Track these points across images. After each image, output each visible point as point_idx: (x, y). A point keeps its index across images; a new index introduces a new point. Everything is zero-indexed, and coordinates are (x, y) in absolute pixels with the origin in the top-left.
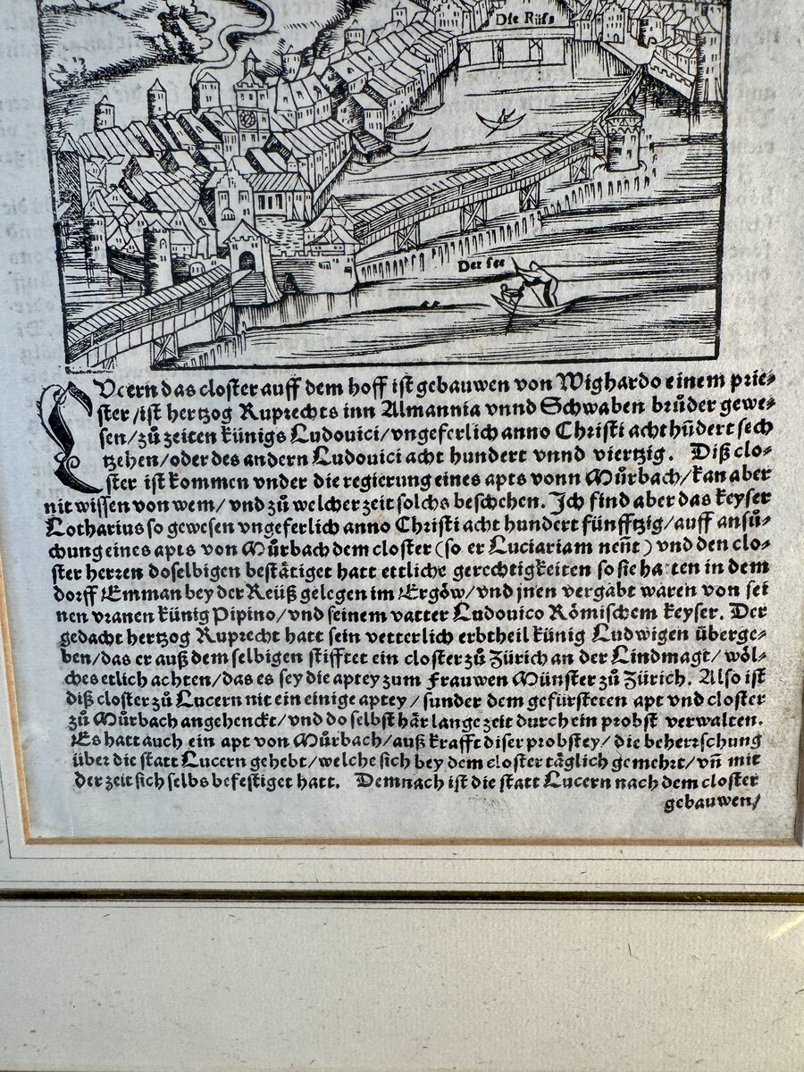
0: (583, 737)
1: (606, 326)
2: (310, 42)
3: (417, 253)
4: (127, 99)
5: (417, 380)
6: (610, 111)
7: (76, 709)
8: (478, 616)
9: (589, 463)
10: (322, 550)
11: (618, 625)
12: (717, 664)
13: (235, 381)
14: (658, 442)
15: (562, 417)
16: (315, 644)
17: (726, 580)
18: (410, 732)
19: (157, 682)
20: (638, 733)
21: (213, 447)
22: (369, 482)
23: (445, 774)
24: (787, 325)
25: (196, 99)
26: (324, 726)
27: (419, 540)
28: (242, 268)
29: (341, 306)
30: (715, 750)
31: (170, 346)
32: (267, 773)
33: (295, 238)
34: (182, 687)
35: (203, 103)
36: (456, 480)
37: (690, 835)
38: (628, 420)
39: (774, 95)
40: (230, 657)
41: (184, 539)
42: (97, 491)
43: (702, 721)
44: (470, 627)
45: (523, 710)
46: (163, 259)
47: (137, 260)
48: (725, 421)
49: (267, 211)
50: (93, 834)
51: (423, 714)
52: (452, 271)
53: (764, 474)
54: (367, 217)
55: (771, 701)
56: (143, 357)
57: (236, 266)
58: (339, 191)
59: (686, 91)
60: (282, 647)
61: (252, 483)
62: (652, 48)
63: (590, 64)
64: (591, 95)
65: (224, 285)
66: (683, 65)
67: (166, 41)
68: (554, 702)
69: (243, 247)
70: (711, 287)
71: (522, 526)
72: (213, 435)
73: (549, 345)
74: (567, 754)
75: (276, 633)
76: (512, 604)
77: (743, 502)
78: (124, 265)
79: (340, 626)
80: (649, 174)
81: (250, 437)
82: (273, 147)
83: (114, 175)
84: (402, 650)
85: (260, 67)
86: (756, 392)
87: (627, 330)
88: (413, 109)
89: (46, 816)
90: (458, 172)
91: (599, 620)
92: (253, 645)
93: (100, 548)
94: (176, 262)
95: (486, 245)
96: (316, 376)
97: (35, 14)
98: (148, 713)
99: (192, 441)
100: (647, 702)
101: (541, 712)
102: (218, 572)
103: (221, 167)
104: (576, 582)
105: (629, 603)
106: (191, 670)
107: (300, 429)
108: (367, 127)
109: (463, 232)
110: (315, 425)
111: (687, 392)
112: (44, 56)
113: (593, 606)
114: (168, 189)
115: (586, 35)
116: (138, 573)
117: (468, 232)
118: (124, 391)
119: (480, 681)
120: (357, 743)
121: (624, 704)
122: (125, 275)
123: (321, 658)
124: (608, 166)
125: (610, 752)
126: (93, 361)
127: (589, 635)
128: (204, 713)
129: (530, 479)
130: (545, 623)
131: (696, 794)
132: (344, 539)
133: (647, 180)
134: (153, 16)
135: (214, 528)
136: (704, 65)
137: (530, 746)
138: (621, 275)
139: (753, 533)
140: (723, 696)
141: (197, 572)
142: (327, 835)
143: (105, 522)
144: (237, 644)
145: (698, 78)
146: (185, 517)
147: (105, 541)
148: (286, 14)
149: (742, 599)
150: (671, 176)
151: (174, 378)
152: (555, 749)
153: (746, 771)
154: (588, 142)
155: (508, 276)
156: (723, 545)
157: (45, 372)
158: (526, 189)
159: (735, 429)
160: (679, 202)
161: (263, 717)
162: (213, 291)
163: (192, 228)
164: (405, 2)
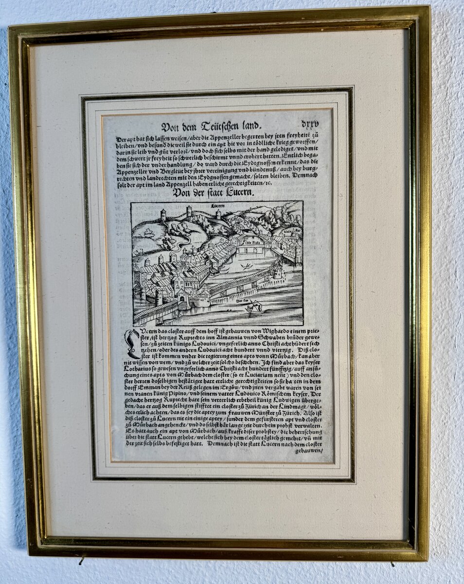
0: (272, 430)
1: (274, 317)
2: (200, 246)
3: (226, 298)
4: (153, 259)
5: (226, 330)
6: (274, 265)
7: (128, 421)
8: (242, 394)
9: (271, 353)
10: (200, 375)
11: (280, 397)
12: (308, 409)
13: (178, 329)
14: (289, 347)
15: (264, 340)
16: (197, 402)
17: (309, 385)
18: (223, 429)
19: (152, 413)
20: (287, 429)
21: (171, 347)
22: (212, 357)
23: (233, 441)
24: (321, 318)
25: (171, 259)
26: (199, 427)
27: (226, 372)
28: (181, 301)
29: (206, 310)
30: (309, 435)
31: (161, 320)
32: (182, 441)
33: (195, 293)
34: (159, 415)
35: (172, 260)
36: (236, 356)
37: (303, 461)
38: (281, 341)
39: (315, 261)
40: (173, 406)
41: (162, 372)
42: (139, 358)
43: (305, 426)
44: (240, 397)
45: (255, 422)
46: (160, 298)
47: (154, 298)
48: (306, 342)
49: (188, 286)
50: (130, 460)
51: (227, 423)
52: (235, 302)
53: (318, 356)
54: (213, 288)
55: (324, 420)
56: (154, 323)
57: (179, 300)
58: (206, 282)
59: (293, 260)
60: (188, 403)
61: (181, 357)
62: (284, 250)
63: (269, 253)
64: (269, 261)
65: (176, 305)
66: (292, 254)
67: (164, 246)
68: (263, 420)
69: (181, 295)
70: (301, 308)
71: (254, 369)
72: (171, 343)
73: (260, 322)
74: (267, 436)
75: (186, 399)
76: (251, 391)
77: (313, 364)
78: (150, 300)
79: (204, 397)
81: (181, 344)
82: (190, 271)
83: (149, 277)
84: (221, 404)
85: (187, 252)
86: (314, 334)
87: (280, 318)
88: (225, 263)
89: (117, 454)
90: (236, 278)
91: (275, 396)
92: (179, 402)
93: (138, 374)
94: (163, 299)
95: (243, 296)
96: (199, 328)
97: (131, 238)
98: (149, 423)
99: (165, 345)
100: (289, 420)
101: (260, 423)
102: (171, 381)
103: (176, 275)
104: (268, 385)
105: (284, 391)
106: (162, 410)
107: (195, 342)
108: (213, 267)
109: (237, 293)
110: (199, 341)
111: (296, 334)
112: (133, 248)
113: (274, 392)
114: (163, 281)
115: (268, 247)
116: (149, 382)
117: (239, 293)
118: (148, 332)
119: (243, 413)
120: (208, 432)
121: (283, 420)
122: (150, 302)
123: (199, 406)
124: (274, 278)
125: (280, 435)
126: (140, 324)
127: (273, 400)
128: (165, 422)
129: (256, 356)
130: (260, 397)
131: (304, 448)
132: (206, 372)
133: (284, 281)
134: (161, 240)
135: (170, 369)
136: (297, 254)
137: (257, 433)
138: (278, 304)
139: (316, 372)
140: (310, 418)
141: (165, 381)
142: (199, 460)
143: (141, 367)
144: (175, 402)
145: (296, 257)
146: (162, 366)
147: (140, 372)
148: (194, 240)
149: (314, 390)
150: (289, 280)
151: (162, 328)
152: (264, 434)
153: (318, 441)
154: (269, 272)
155: (249, 304)
156: (308, 375)
157: (127, 327)
158: (253, 283)
159: (309, 344)
161: (182, 424)
162: (173, 306)
163: (168, 290)
164: (223, 238)
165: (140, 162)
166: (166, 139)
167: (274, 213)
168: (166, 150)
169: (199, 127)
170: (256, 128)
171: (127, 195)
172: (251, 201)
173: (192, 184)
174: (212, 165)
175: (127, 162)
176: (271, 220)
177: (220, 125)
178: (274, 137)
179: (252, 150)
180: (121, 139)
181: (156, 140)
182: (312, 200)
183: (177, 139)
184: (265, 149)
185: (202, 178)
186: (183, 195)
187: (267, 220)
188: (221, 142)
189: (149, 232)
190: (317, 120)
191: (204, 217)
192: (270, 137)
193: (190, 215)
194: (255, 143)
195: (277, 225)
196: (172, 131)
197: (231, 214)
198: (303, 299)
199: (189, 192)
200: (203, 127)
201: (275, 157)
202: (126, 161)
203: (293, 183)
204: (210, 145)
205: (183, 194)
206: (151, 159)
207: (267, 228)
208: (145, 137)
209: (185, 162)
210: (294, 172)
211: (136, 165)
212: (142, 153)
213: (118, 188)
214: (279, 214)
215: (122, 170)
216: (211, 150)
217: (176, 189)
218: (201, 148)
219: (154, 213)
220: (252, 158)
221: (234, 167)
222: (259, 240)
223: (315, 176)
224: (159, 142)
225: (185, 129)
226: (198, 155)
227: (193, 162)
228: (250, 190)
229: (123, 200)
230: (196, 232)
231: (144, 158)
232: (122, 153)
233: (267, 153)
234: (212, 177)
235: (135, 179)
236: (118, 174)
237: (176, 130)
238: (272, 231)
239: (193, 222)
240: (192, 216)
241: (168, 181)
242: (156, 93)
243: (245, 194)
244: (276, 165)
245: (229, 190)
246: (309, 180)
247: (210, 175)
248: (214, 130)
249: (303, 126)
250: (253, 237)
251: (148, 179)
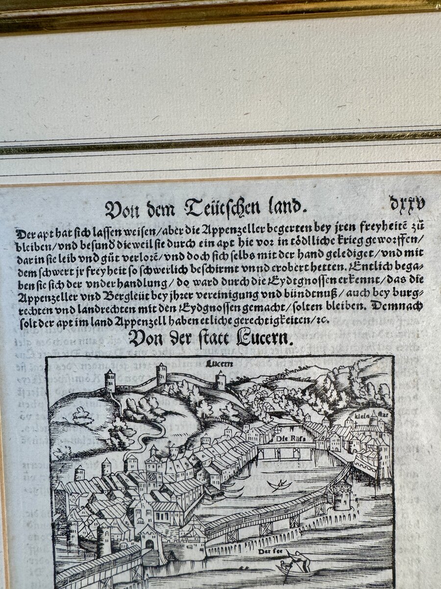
2: (183, 443)
3: (237, 545)
4: (91, 468)
6: (335, 483)
25: (126, 467)
28: (147, 547)
29: (198, 567)
31: (109, 583)
33: (174, 534)
35: (129, 468)
39: (418, 476)
46: (107, 541)
47: (93, 542)
49: (160, 520)
52: (255, 554)
54: (212, 526)
57: (144, 546)
58: (197, 512)
59: (373, 474)
62: (355, 454)
63: (324, 460)
64: (325, 474)
65: (137, 555)
66: (371, 462)
67: (112, 441)
69: (148, 537)
70: (390, 568)
78: (87, 545)
80: (356, 513)
82: (164, 490)
83: (83, 502)
85: (158, 453)
88: (235, 476)
90: (258, 508)
94: (113, 543)
95: (273, 543)
97: (47, 425)
108: (212, 483)
109: (261, 536)
112: (51, 444)
114: (111, 508)
115: (322, 447)
117: (263, 536)
122: (87, 550)
124: (334, 508)
133: (355, 516)
134: (106, 430)
136: (382, 461)
138: (343, 560)
145: (379, 468)
148: (171, 430)
150: (366, 514)
154: (324, 496)
155: (284, 557)
158: (293, 518)
160: (371, 527)
162: (132, 558)
163: (122, 526)
164: (231, 427)
165: (64, 279)
166: (114, 234)
167: (334, 380)
168: (114, 255)
169: (180, 210)
170: (296, 211)
171: (38, 342)
172: (286, 357)
173: (167, 321)
174: (207, 283)
175: (37, 278)
176: (328, 394)
177: (223, 205)
178: (333, 229)
179: (289, 255)
180: (25, 232)
181: (95, 235)
182: (413, 355)
183: (136, 233)
184: (315, 253)
185: (186, 309)
186: (149, 343)
187: (321, 395)
188: (226, 237)
189: (82, 414)
190: (421, 194)
191: (191, 386)
192: (325, 228)
193: (163, 381)
194: (294, 242)
195: (341, 404)
196: (125, 216)
197: (247, 380)
198: (393, 550)
199: (160, 336)
200: (188, 209)
201: (336, 268)
202: (36, 276)
203: (373, 320)
204: (203, 245)
205: (150, 340)
206: (85, 273)
207: (320, 410)
208: (73, 229)
209: (153, 277)
210: (374, 298)
211: (55, 283)
212: (66, 260)
213: (22, 329)
214: (343, 380)
215: (29, 293)
216: (205, 254)
217: (135, 331)
218: (185, 250)
219: (92, 377)
220: (287, 271)
221: (252, 289)
222: (304, 434)
223: (419, 309)
224: (101, 240)
225: (152, 212)
226: (179, 264)
227: (170, 277)
228: (285, 335)
229: (30, 352)
230: (176, 414)
231: (72, 270)
232: (28, 261)
233: (318, 262)
234: (207, 306)
235: (54, 311)
236: (20, 301)
237: (134, 214)
238: (331, 415)
239: (170, 395)
240: (168, 382)
241: (120, 315)
242: (93, 141)
243: (275, 342)
244: (337, 285)
245: (243, 334)
246: (406, 314)
247: (203, 302)
248: (211, 215)
249: (393, 208)
250: (292, 428)
251: (79, 312)
